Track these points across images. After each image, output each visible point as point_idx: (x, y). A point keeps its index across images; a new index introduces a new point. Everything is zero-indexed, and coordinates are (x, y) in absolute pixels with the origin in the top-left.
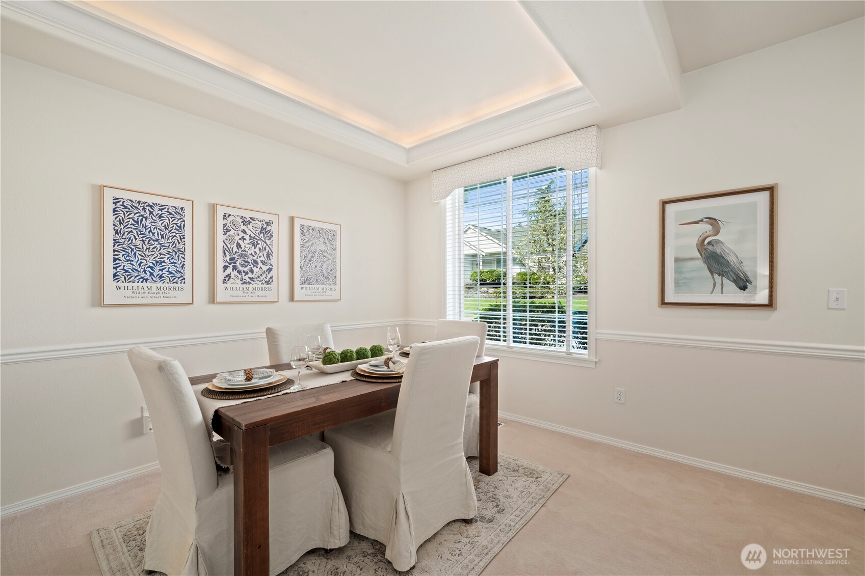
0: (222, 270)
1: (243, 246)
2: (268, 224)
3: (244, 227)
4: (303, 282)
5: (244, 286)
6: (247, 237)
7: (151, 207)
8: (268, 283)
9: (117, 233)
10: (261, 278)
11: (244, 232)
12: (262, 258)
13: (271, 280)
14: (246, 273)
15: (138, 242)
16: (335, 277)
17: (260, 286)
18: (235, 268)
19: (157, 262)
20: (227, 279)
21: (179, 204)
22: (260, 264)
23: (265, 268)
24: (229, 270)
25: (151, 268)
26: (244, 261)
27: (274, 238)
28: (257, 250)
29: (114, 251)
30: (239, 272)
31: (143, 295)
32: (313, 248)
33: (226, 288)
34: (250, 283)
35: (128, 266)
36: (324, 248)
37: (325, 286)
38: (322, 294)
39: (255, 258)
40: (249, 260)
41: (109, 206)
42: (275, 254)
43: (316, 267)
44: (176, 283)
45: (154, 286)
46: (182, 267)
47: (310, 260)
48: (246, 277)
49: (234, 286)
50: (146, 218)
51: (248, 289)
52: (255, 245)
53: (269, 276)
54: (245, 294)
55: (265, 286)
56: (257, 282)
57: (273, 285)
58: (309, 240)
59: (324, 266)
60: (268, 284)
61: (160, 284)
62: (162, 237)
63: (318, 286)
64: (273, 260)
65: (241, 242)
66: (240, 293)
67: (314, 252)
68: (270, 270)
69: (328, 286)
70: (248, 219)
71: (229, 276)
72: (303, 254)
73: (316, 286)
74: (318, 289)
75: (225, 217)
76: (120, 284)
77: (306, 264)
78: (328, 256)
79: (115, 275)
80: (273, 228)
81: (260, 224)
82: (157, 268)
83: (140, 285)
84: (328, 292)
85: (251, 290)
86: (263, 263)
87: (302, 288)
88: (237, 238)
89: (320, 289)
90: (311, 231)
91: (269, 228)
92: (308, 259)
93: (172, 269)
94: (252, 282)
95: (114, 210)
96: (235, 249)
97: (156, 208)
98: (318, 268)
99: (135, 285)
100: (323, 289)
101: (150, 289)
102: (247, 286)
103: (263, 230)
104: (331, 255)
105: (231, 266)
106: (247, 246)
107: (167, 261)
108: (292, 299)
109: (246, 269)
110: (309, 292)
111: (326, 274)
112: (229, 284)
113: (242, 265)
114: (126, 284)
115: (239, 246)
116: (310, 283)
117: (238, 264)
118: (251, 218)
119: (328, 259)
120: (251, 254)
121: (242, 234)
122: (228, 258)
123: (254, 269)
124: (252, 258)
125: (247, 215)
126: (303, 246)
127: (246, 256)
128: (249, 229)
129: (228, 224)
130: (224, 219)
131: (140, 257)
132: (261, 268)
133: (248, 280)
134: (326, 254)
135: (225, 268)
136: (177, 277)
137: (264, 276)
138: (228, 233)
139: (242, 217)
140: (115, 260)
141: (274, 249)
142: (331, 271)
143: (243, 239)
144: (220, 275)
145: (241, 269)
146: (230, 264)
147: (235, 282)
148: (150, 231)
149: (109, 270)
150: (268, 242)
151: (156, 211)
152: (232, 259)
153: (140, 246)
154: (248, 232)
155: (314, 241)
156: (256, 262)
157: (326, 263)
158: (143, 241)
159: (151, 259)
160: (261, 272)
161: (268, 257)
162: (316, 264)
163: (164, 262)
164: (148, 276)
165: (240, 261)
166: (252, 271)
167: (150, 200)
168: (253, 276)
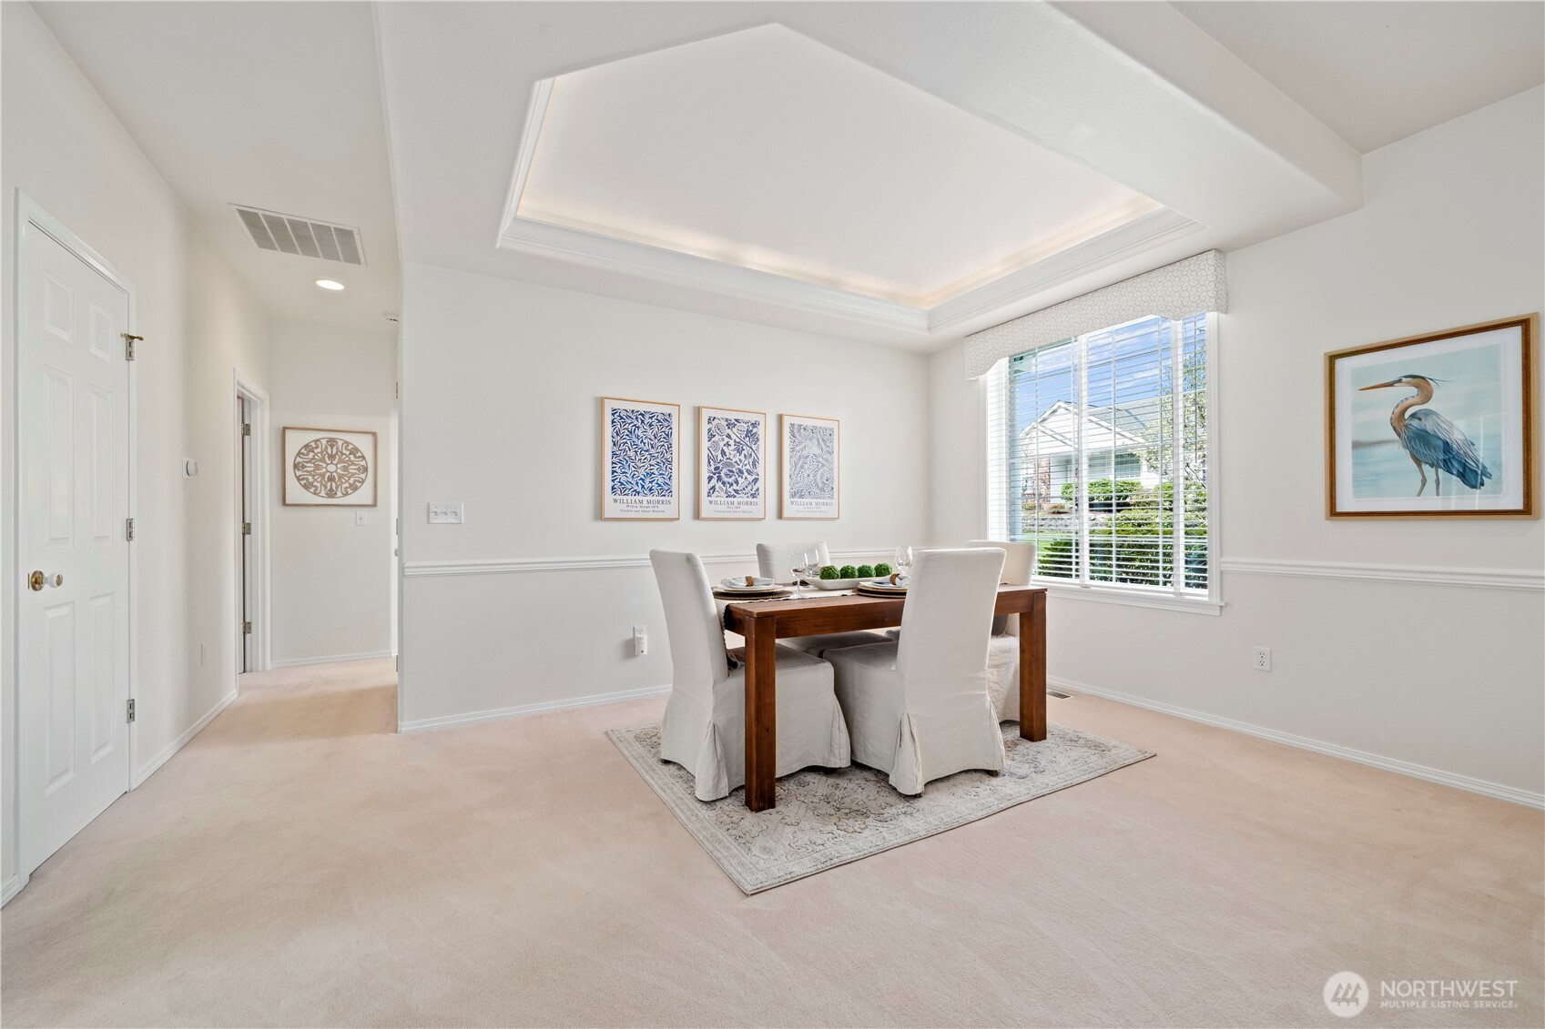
0: (707, 481)
1: (727, 454)
2: (754, 425)
3: (729, 431)
4: (793, 496)
5: (729, 499)
6: (732, 442)
7: (643, 415)
8: (753, 496)
9: (614, 445)
10: (747, 490)
11: (729, 436)
12: (748, 467)
13: (757, 493)
14: (731, 485)
15: (632, 454)
16: (832, 488)
17: (746, 500)
18: (719, 479)
19: (648, 474)
20: (711, 491)
21: (666, 410)
22: (746, 474)
23: (750, 478)
24: (714, 482)
25: (643, 480)
26: (729, 470)
27: (761, 443)
28: (742, 457)
29: (613, 463)
30: (724, 483)
31: (636, 509)
32: (805, 452)
33: (711, 502)
34: (735, 497)
35: (623, 479)
36: (818, 451)
37: (819, 500)
38: (815, 510)
39: (740, 467)
40: (734, 469)
41: (608, 418)
42: (761, 461)
43: (808, 476)
44: (664, 496)
45: (645, 499)
46: (669, 478)
47: (802, 467)
48: (731, 490)
49: (719, 499)
50: (638, 428)
51: (733, 503)
52: (739, 451)
53: (755, 488)
54: (729, 510)
55: (751, 499)
56: (742, 495)
57: (760, 499)
58: (800, 443)
59: (819, 475)
60: (754, 497)
61: (650, 498)
62: (652, 447)
63: (811, 500)
64: (760, 469)
65: (725, 448)
66: (724, 508)
67: (807, 457)
68: (756, 480)
69: (822, 501)
70: (733, 421)
71: (713, 488)
72: (794, 459)
73: (808, 500)
74: (811, 504)
75: (709, 421)
76: (617, 497)
77: (796, 472)
78: (823, 462)
79: (613, 488)
80: (760, 431)
81: (746, 426)
82: (648, 480)
83: (633, 498)
84: (824, 508)
85: (736, 503)
86: (749, 472)
87: (792, 503)
88: (722, 444)
89: (814, 504)
90: (802, 431)
91: (755, 430)
92: (798, 467)
93: (661, 481)
94: (738, 496)
95: (613, 422)
96: (720, 457)
97: (647, 416)
98: (811, 477)
99: (629, 498)
100: (817, 504)
101: (641, 502)
102: (732, 499)
103: (749, 434)
104: (827, 460)
105: (715, 477)
106: (732, 453)
107: (656, 472)
108: (780, 516)
109: (731, 480)
110: (800, 508)
111: (820, 485)
112: (713, 498)
113: (726, 475)
114: (622, 497)
115: (723, 453)
116: (801, 497)
117: (722, 474)
118: (736, 420)
119: (823, 465)
120: (736, 462)
121: (727, 440)
122: (713, 467)
123: (739, 479)
124: (737, 466)
125: (732, 416)
126: (793, 450)
127: (730, 465)
128: (734, 433)
129: (713, 429)
130: (709, 423)
131: (634, 469)
132: (746, 478)
133: (733, 492)
134: (820, 459)
135: (710, 478)
136: (665, 490)
137: (750, 487)
138: (713, 439)
139: (727, 420)
140: (613, 472)
141: (761, 456)
142: (827, 480)
143: (728, 445)
144: (705, 487)
145: (726, 479)
146: (715, 474)
147: (720, 497)
148: (642, 441)
149: (608, 484)
150: (754, 447)
151: (647, 420)
152: (716, 468)
153: (633, 458)
154: (733, 437)
155: (806, 443)
156: (741, 471)
157: (821, 471)
158: (636, 452)
159: (642, 471)
160: (746, 483)
161: (754, 465)
162: (809, 472)
163: (653, 473)
164: (639, 489)
165: (724, 470)
166: (737, 482)
167: (642, 408)
168: (738, 488)
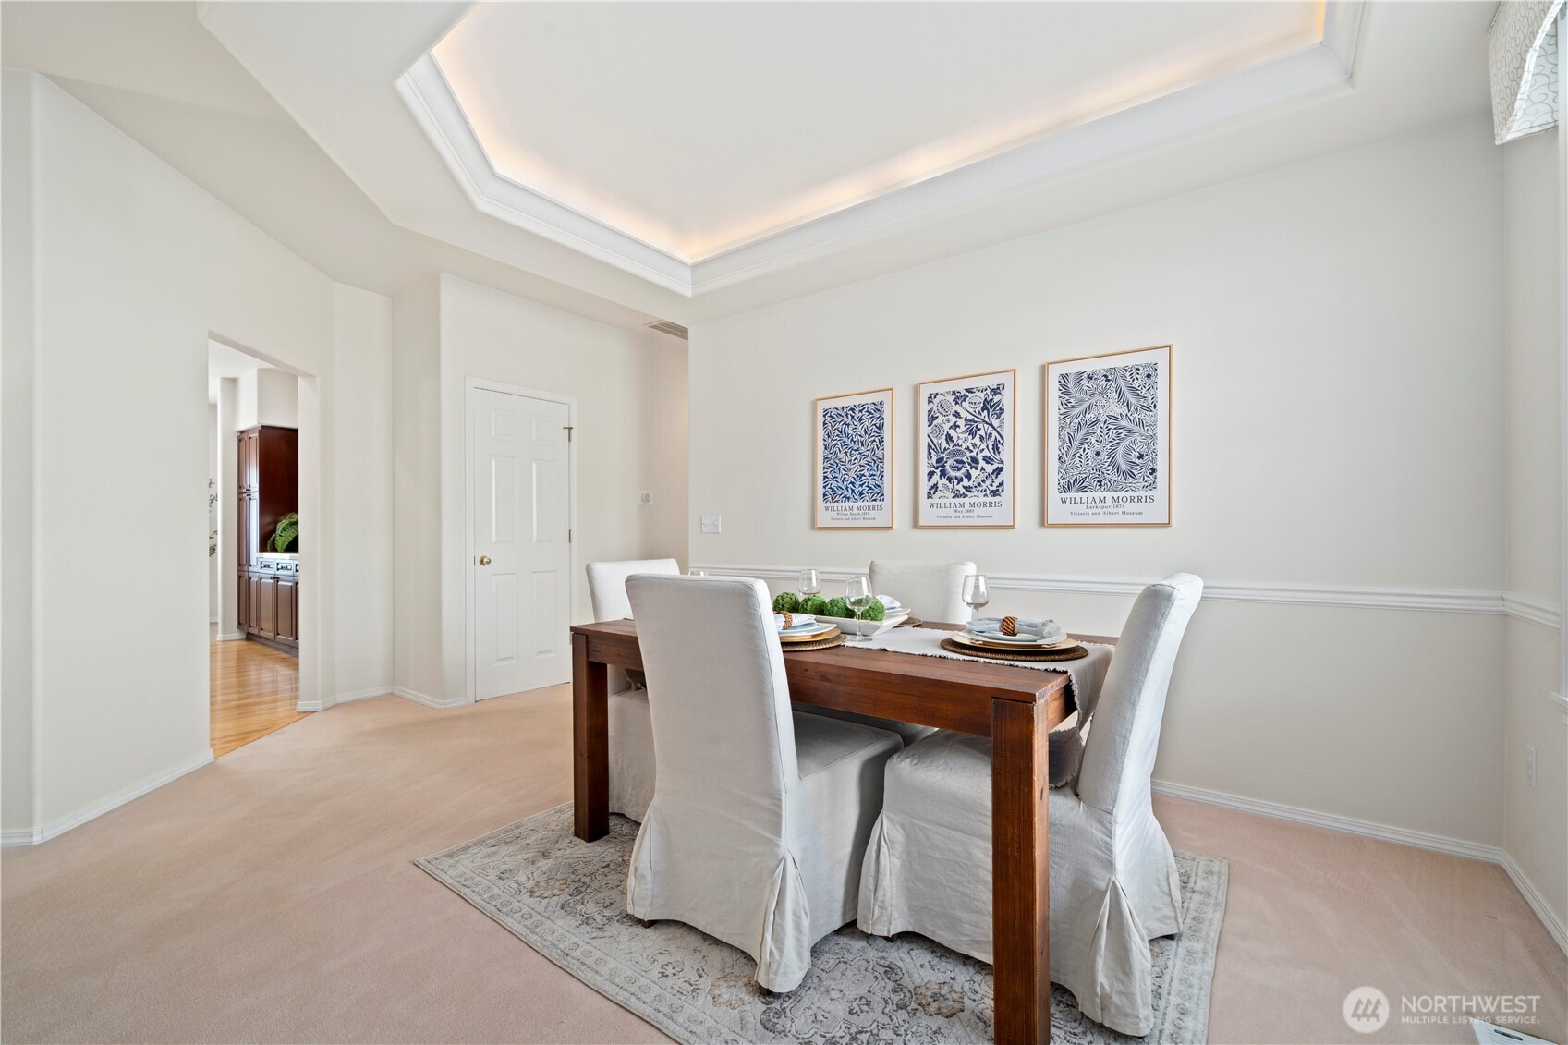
0: (926, 478)
1: (955, 439)
2: (995, 391)
3: (958, 408)
4: (1066, 488)
5: (958, 500)
6: (961, 422)
7: (852, 410)
8: (994, 493)
9: (826, 448)
10: (984, 486)
11: (957, 415)
12: (986, 453)
13: (1000, 489)
14: (960, 480)
15: (842, 455)
16: (1153, 471)
17: (982, 499)
18: (943, 473)
19: (858, 476)
20: (932, 491)
21: (876, 398)
22: (982, 463)
23: (990, 469)
24: (936, 478)
25: (852, 483)
26: (957, 461)
27: (1007, 415)
28: (977, 440)
29: (824, 468)
30: (950, 479)
31: (847, 517)
32: (1091, 416)
33: (932, 505)
34: (965, 496)
35: (834, 484)
36: (1118, 410)
37: (1121, 494)
38: (1112, 510)
39: (974, 454)
40: (965, 459)
41: (821, 419)
42: (1008, 442)
43: (1098, 453)
44: (875, 500)
45: (855, 505)
46: (881, 479)
47: (1084, 441)
48: (959, 487)
49: (942, 501)
50: (848, 425)
51: (962, 505)
52: (972, 433)
53: (997, 482)
54: (957, 514)
55: (990, 499)
56: (976, 493)
57: (1005, 497)
58: (1081, 401)
59: (1121, 450)
60: (994, 496)
61: (860, 503)
62: (863, 445)
63: (1102, 495)
64: (1005, 454)
65: (952, 432)
66: (951, 512)
67: (1094, 423)
68: (999, 470)
69: (1129, 494)
70: (963, 392)
71: (935, 487)
72: (1065, 432)
73: (1097, 495)
74: (1103, 500)
75: (930, 400)
76: (828, 504)
77: (1072, 452)
78: (1130, 426)
79: (825, 495)
80: (1005, 398)
81: (982, 395)
82: (858, 484)
83: (843, 504)
84: (1130, 507)
85: (967, 506)
86: (987, 460)
87: (1064, 500)
88: (946, 427)
89: (1109, 500)
90: (1084, 382)
91: (996, 399)
92: (1076, 441)
93: (872, 483)
94: (969, 494)
95: (825, 424)
96: (944, 445)
97: (857, 410)
98: (1104, 456)
99: (840, 504)
101: (851, 509)
102: (961, 500)
103: (988, 405)
104: (1140, 423)
105: (938, 471)
106: (961, 436)
107: (867, 474)
108: (1043, 522)
109: (959, 474)
110: (1082, 508)
111: (1124, 467)
112: (935, 499)
113: (953, 468)
114: (833, 504)
115: (949, 438)
116: (1082, 489)
117: (947, 467)
118: (967, 390)
119: (1131, 432)
120: (968, 448)
121: (954, 419)
122: (934, 458)
123: (973, 472)
124: (968, 454)
125: (961, 387)
126: (1065, 416)
127: (961, 453)
128: (965, 410)
129: (935, 409)
130: (929, 402)
131: (844, 472)
132: (983, 469)
133: (963, 491)
134: (1124, 423)
135: (931, 474)
136: (877, 492)
137: (988, 482)
138: (935, 423)
139: (954, 393)
140: (825, 477)
141: (1007, 434)
142: (1141, 457)
143: (956, 426)
144: (924, 486)
145: (952, 474)
146: (937, 468)
147: (944, 497)
148: (852, 440)
149: (820, 491)
150: (996, 423)
151: (857, 414)
152: (939, 460)
153: (843, 460)
154: (964, 414)
155: (1093, 401)
156: (975, 460)
157: (1127, 442)
158: (846, 452)
159: (852, 474)
160: (983, 476)
161: (996, 448)
162: (1097, 448)
163: (863, 475)
164: (849, 494)
165: (951, 462)
166: (969, 476)
167: (851, 402)
168: (971, 484)
